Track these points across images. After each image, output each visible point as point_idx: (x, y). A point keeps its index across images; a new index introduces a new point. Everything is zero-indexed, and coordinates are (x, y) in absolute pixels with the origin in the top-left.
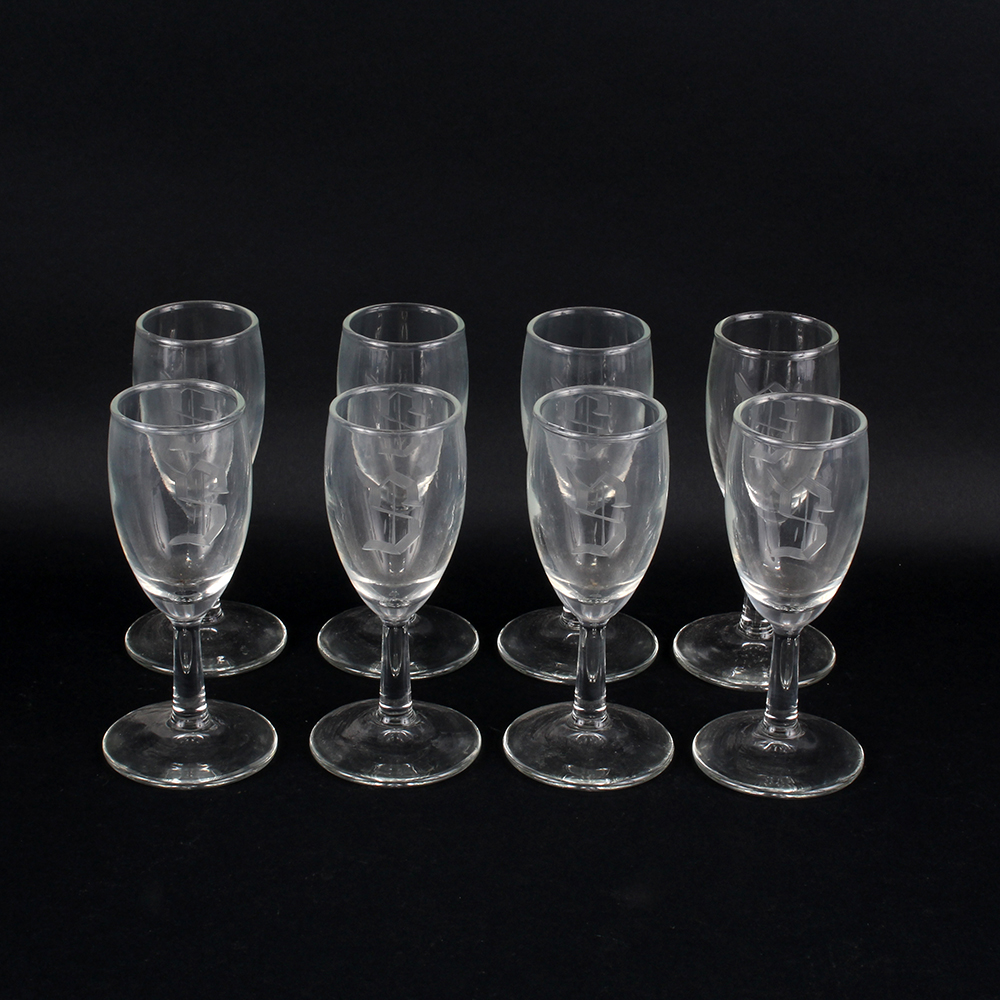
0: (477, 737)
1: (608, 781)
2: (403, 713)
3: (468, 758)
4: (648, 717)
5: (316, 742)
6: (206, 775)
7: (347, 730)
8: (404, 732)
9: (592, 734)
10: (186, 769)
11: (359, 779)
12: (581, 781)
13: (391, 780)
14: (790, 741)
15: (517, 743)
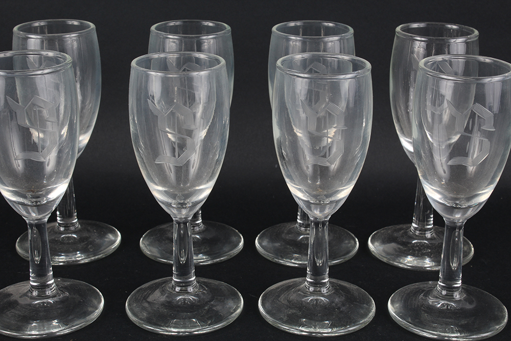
0: (241, 300)
1: (330, 330)
2: (188, 284)
3: (234, 315)
4: (357, 287)
5: (129, 305)
6: (55, 327)
7: (151, 297)
8: (191, 298)
9: (319, 298)
10: (41, 324)
11: (159, 330)
12: (312, 330)
13: (183, 330)
14: (456, 302)
15: (268, 305)
